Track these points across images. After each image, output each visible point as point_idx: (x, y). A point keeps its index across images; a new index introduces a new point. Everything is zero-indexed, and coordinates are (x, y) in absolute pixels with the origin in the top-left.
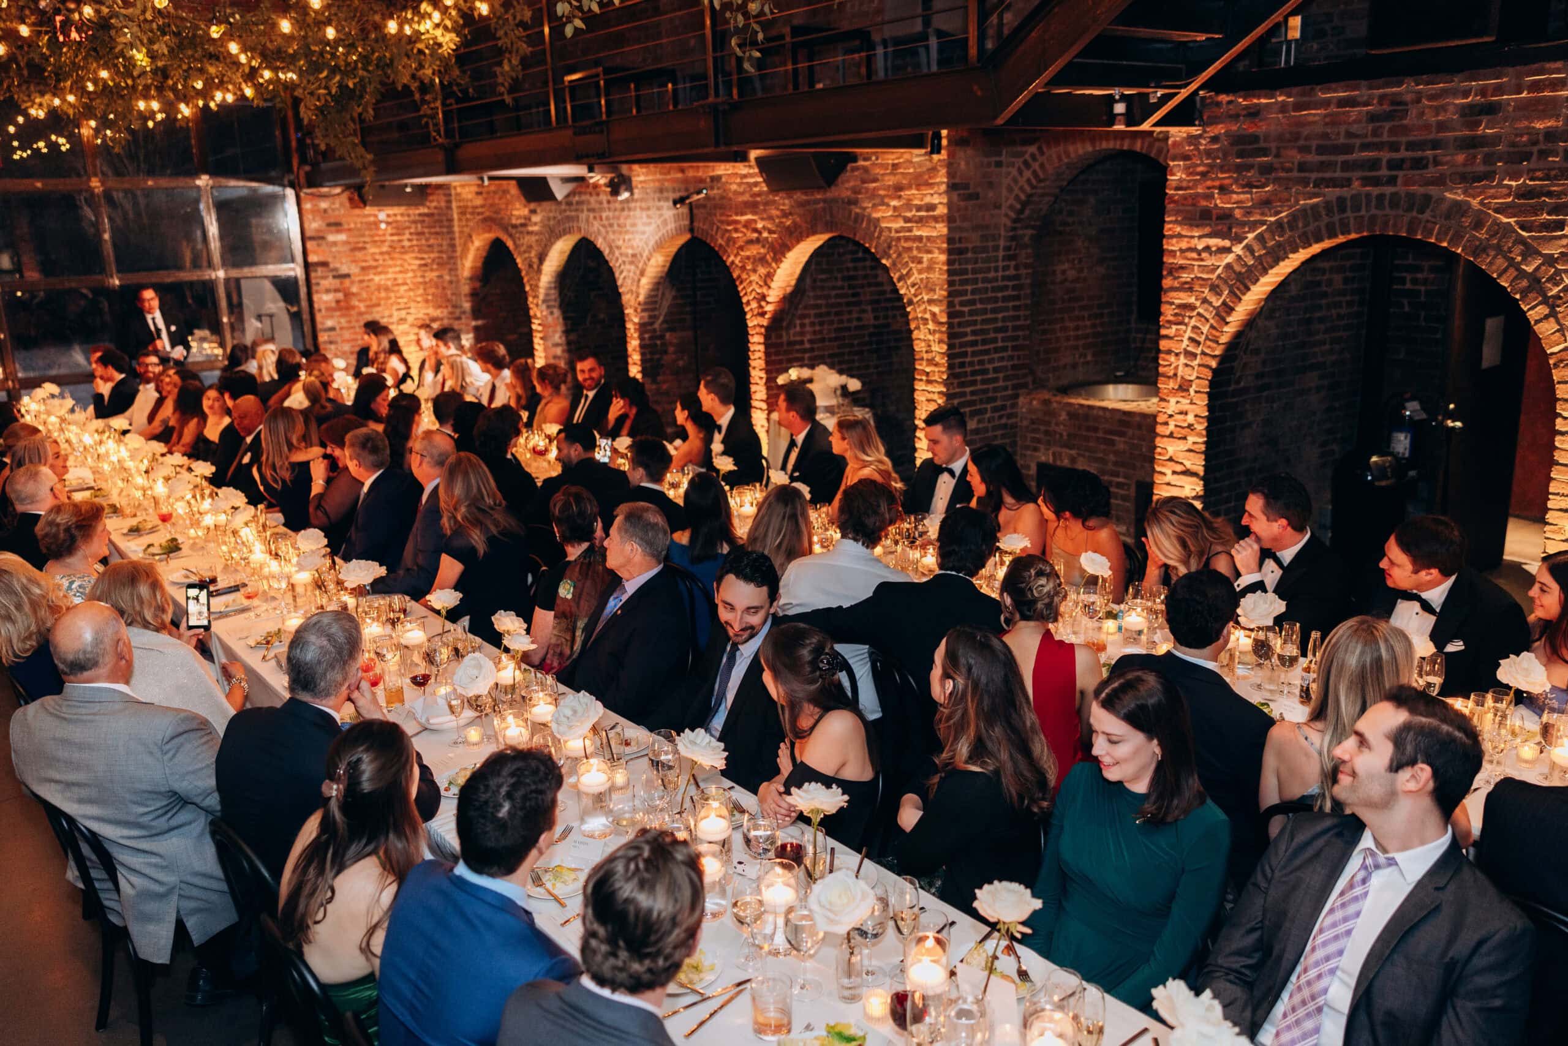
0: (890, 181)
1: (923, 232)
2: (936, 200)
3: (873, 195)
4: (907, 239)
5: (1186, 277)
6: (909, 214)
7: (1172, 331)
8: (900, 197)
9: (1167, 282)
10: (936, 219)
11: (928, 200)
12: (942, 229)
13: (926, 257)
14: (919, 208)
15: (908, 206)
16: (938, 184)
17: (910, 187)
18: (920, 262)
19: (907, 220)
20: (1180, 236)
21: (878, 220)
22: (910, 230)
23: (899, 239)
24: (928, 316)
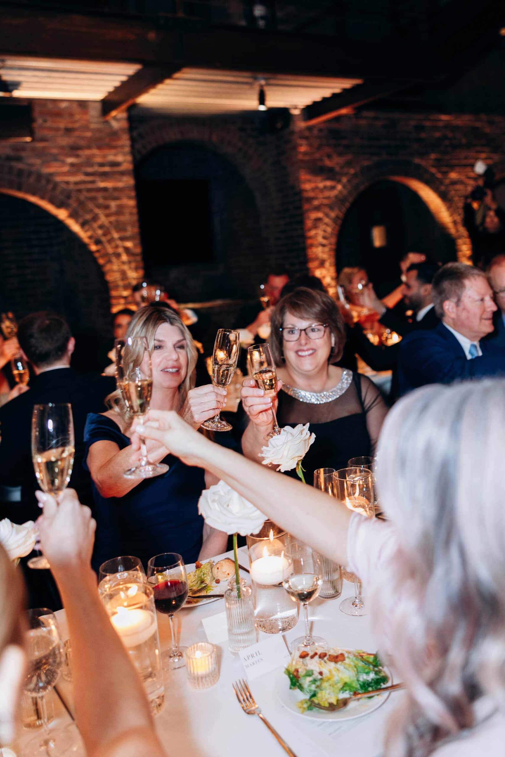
0: (65, 141)
1: (108, 185)
2: (120, 158)
3: (41, 153)
4: (89, 190)
5: (316, 203)
6: (90, 170)
7: (313, 233)
8: (77, 156)
9: (306, 206)
10: (122, 173)
11: (111, 158)
12: (128, 181)
13: (113, 204)
14: (102, 165)
15: (89, 162)
16: (123, 146)
17: (89, 147)
18: (107, 207)
19: (87, 174)
20: (310, 181)
21: (51, 174)
22: (93, 182)
23: (79, 191)
24: (121, 250)
